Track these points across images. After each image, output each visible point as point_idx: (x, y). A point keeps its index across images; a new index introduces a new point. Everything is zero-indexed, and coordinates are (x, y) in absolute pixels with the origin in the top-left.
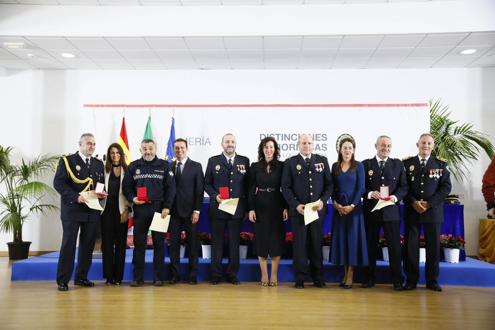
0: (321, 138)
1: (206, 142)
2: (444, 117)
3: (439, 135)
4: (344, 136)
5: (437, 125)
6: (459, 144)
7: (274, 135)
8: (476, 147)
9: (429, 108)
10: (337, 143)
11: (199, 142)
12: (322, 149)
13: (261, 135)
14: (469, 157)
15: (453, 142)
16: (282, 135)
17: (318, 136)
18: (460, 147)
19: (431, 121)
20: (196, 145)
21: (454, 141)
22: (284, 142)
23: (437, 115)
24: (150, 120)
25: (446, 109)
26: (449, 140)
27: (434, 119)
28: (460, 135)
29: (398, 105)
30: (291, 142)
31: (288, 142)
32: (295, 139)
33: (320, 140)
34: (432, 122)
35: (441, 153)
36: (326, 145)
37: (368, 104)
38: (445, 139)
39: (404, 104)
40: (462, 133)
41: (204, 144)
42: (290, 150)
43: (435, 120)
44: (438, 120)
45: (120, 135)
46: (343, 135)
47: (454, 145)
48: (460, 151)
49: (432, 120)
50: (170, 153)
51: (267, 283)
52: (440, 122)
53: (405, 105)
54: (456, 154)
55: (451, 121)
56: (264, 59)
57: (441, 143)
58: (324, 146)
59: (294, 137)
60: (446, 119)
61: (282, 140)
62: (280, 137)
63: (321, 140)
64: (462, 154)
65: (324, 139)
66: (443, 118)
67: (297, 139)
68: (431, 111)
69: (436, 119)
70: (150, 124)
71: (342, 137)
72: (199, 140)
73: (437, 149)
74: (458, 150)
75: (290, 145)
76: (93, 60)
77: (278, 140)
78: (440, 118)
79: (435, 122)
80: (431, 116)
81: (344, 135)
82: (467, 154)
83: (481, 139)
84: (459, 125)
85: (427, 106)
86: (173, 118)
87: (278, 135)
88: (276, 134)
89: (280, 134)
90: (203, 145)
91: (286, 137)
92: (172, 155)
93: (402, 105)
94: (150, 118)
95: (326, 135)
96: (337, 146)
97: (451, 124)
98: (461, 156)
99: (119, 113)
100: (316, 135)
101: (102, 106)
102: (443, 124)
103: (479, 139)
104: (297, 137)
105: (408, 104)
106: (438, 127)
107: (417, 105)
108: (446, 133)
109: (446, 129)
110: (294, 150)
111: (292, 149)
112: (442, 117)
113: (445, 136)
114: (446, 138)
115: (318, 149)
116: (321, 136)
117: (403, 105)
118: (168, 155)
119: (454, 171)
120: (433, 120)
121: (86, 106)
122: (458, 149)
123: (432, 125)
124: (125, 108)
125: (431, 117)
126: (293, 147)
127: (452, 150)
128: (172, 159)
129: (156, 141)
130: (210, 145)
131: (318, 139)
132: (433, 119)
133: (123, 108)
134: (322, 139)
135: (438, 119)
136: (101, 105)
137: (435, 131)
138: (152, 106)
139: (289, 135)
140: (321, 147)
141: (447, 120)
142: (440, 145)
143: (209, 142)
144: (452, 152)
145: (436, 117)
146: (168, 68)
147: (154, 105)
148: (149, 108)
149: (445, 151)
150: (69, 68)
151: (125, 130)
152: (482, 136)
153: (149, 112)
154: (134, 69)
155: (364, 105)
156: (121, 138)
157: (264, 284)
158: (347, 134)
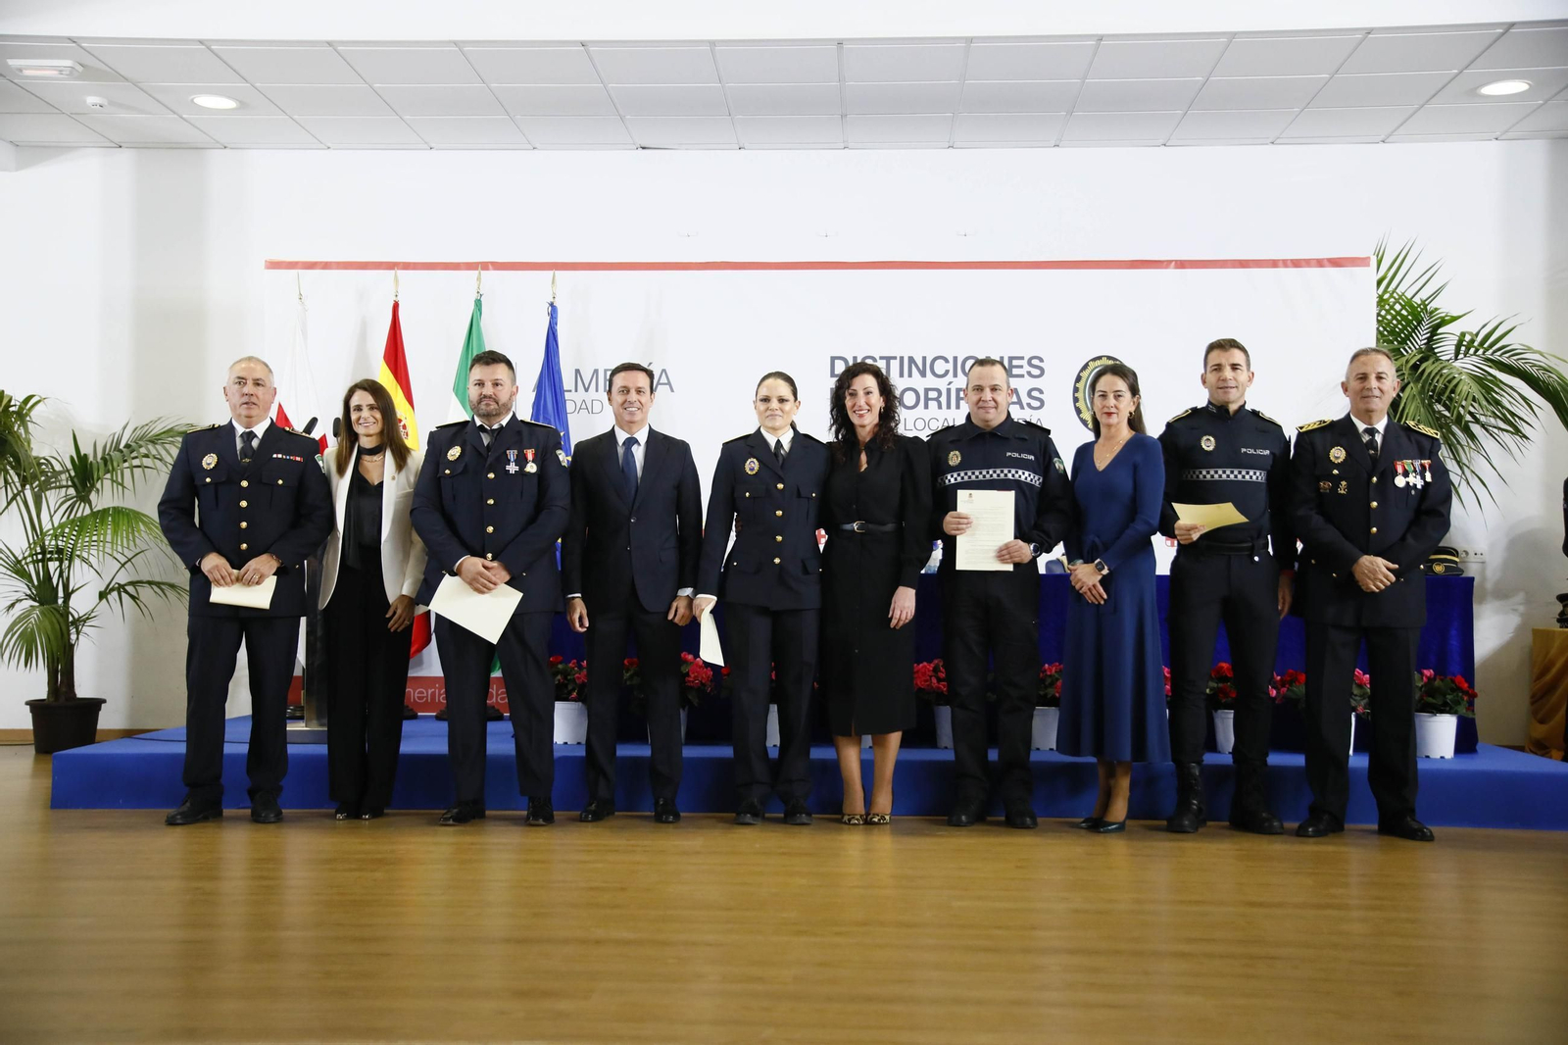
0: (1027, 368)
2: (1423, 302)
3: (1404, 359)
4: (1098, 363)
5: (1400, 326)
6: (1467, 386)
7: (875, 360)
8: (1524, 399)
9: (1369, 275)
12: (1029, 405)
13: (833, 359)
14: (1501, 429)
15: (1450, 382)
16: (902, 358)
17: (1015, 362)
18: (1470, 398)
19: (1379, 315)
21: (1451, 377)
22: (906, 382)
23: (1400, 297)
24: (480, 310)
25: (1430, 273)
26: (1437, 374)
27: (1392, 308)
28: (1474, 358)
29: (1274, 264)
30: (930, 381)
31: (919, 383)
32: (942, 372)
33: (1022, 376)
34: (1384, 317)
35: (1410, 415)
36: (1041, 392)
37: (1176, 261)
38: (1424, 370)
39: (1292, 260)
40: (1480, 352)
42: (926, 407)
43: (1392, 312)
44: (1404, 312)
45: (385, 358)
46: (1094, 360)
47: (1453, 391)
48: (1472, 410)
49: (1383, 313)
51: (858, 817)
52: (1410, 317)
53: (1296, 263)
54: (1459, 419)
55: (1443, 315)
56: (843, 116)
57: (1412, 384)
58: (1035, 394)
59: (940, 367)
60: (1428, 307)
61: (902, 375)
62: (895, 365)
63: (1026, 375)
64: (1477, 421)
65: (1036, 372)
66: (1419, 306)
67: (947, 372)
68: (1379, 283)
69: (1398, 307)
70: (479, 325)
71: (1091, 364)
74: (1463, 407)
75: (927, 390)
76: (295, 117)
78: (1409, 304)
79: (1394, 318)
80: (1380, 297)
81: (1100, 358)
82: (1492, 420)
83: (1541, 372)
84: (1468, 325)
85: (1368, 265)
86: (552, 305)
87: (888, 359)
88: (881, 358)
89: (895, 358)
91: (913, 366)
93: (1285, 263)
94: (478, 303)
95: (1041, 360)
96: (1076, 395)
97: (1443, 322)
98: (1476, 429)
99: (381, 288)
100: (1011, 359)
101: (326, 266)
102: (1419, 323)
103: (1534, 371)
104: (950, 366)
105: (1304, 260)
106: (1403, 336)
107: (1336, 263)
108: (1429, 352)
109: (1430, 339)
110: (940, 407)
111: (933, 404)
112: (1417, 300)
113: (1423, 360)
114: (1429, 367)
115: (1015, 403)
116: (1024, 363)
117: (1289, 263)
120: (1388, 312)
121: (275, 265)
122: (1464, 403)
123: (1385, 329)
124: (401, 273)
125: (1381, 302)
126: (937, 399)
127: (1448, 408)
130: (672, 391)
131: (1015, 371)
132: (1387, 307)
133: (391, 273)
134: (1029, 373)
135: (1403, 307)
136: (321, 263)
138: (485, 266)
139: (924, 358)
140: (1025, 400)
141: (1431, 312)
142: (1408, 389)
143: (669, 383)
144: (1447, 413)
145: (1397, 301)
146: (537, 146)
147: (493, 263)
148: (477, 272)
149: (1422, 409)
150: (218, 142)
151: (399, 341)
152: (1544, 362)
153: (476, 287)
154: (426, 146)
155: (1164, 262)
156: (387, 368)
157: (849, 820)
158: (1109, 358)
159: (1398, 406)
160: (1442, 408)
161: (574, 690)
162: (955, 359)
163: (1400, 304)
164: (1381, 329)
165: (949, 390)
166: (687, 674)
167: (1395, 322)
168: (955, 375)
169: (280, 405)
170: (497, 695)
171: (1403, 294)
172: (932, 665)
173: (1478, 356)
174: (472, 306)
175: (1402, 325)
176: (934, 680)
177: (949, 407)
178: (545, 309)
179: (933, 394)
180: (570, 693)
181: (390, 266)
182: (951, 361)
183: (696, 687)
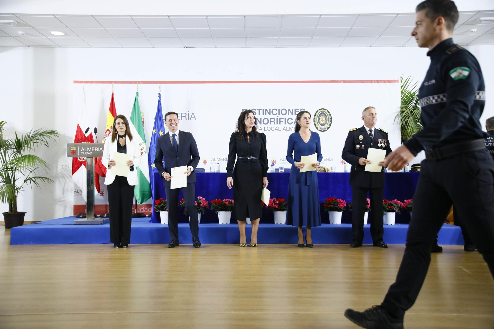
1: (191, 117)
2: (414, 93)
3: (409, 109)
4: (321, 110)
7: (255, 110)
9: (399, 85)
10: (315, 117)
11: (185, 116)
16: (263, 109)
19: (401, 96)
20: (182, 119)
22: (265, 116)
23: (407, 91)
24: (138, 95)
25: (415, 84)
27: (405, 94)
29: (371, 82)
30: (272, 116)
31: (268, 117)
32: (275, 114)
34: (403, 97)
35: (410, 125)
37: (343, 81)
38: (414, 113)
39: (376, 81)
41: (189, 119)
42: (271, 124)
44: (409, 96)
45: (109, 109)
46: (320, 110)
49: (403, 96)
50: (157, 127)
51: (245, 244)
52: (410, 97)
53: (378, 81)
56: (246, 38)
59: (275, 112)
61: (263, 115)
62: (261, 111)
66: (413, 94)
67: (277, 113)
68: (401, 87)
69: (407, 94)
70: (137, 99)
72: (184, 115)
75: (271, 119)
76: (82, 38)
77: (259, 114)
78: (410, 93)
79: (406, 97)
80: (402, 91)
81: (321, 109)
85: (398, 82)
86: (159, 94)
87: (259, 110)
88: (257, 109)
89: (261, 109)
90: (188, 119)
91: (267, 112)
92: (159, 129)
93: (375, 81)
94: (137, 93)
96: (314, 120)
99: (108, 90)
100: (295, 109)
101: (92, 82)
102: (413, 99)
104: (277, 112)
105: (380, 81)
106: (408, 102)
107: (389, 81)
108: (415, 107)
109: (416, 104)
110: (275, 124)
111: (273, 123)
112: (412, 92)
113: (414, 110)
114: (416, 111)
118: (155, 129)
121: (76, 82)
124: (114, 84)
125: (402, 93)
126: (274, 121)
128: (159, 133)
129: (144, 116)
130: (195, 119)
132: (404, 94)
136: (90, 81)
137: (405, 106)
138: (139, 82)
139: (270, 109)
142: (410, 118)
143: (194, 117)
145: (406, 93)
146: (155, 46)
147: (141, 81)
148: (137, 84)
149: (414, 124)
150: (59, 45)
151: (114, 105)
153: (137, 89)
154: (121, 47)
155: (340, 81)
156: (110, 113)
157: (242, 245)
158: (324, 109)
159: (407, 123)
160: (419, 124)
162: (279, 109)
163: (407, 93)
164: (402, 101)
165: (277, 119)
167: (406, 99)
168: (279, 114)
169: (78, 124)
170: (144, 210)
172: (273, 200)
174: (135, 94)
175: (408, 99)
176: (274, 204)
177: (277, 124)
178: (158, 95)
179: (273, 120)
180: (166, 209)
181: (111, 82)
182: (278, 110)
183: (203, 207)
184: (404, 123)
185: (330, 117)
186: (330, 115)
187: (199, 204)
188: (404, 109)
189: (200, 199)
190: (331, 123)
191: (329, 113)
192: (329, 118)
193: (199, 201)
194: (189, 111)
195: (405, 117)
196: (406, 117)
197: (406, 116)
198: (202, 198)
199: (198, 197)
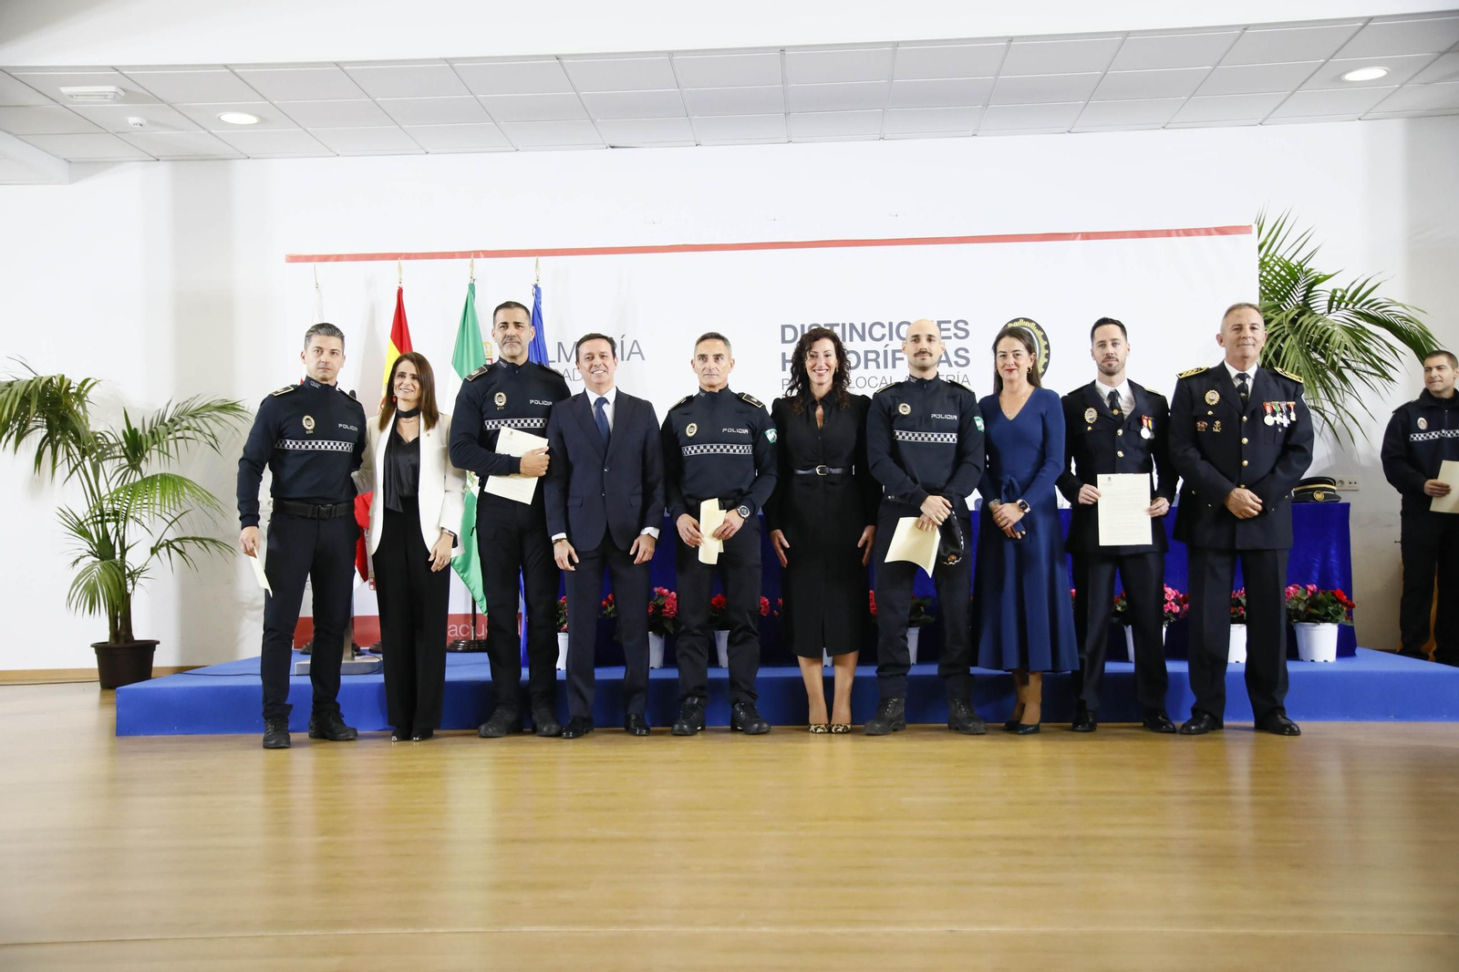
0: (954, 330)
1: (631, 353)
2: (1299, 264)
3: (1284, 314)
4: (1016, 324)
5: (1279, 285)
6: (1340, 337)
8: (1390, 346)
9: (1252, 241)
12: (956, 363)
13: (783, 327)
14: (1369, 373)
15: (1324, 333)
16: (844, 325)
18: (1343, 346)
19: (1261, 276)
21: (1325, 328)
23: (1279, 260)
24: (473, 293)
25: (1304, 238)
26: (1313, 326)
27: (1272, 269)
28: (1345, 312)
29: (1168, 233)
30: (870, 344)
31: (859, 346)
32: (879, 337)
33: (950, 338)
34: (1265, 278)
35: (1291, 361)
37: (1082, 233)
38: (1301, 324)
39: (1183, 230)
40: (1350, 306)
41: (625, 357)
42: (866, 367)
43: (1272, 273)
44: (1283, 273)
45: (391, 337)
46: (1013, 322)
47: (1327, 341)
48: (1344, 357)
49: (1264, 274)
51: (823, 726)
52: (1288, 277)
53: (1188, 233)
54: (1333, 366)
55: (1317, 274)
56: (787, 114)
57: (1291, 336)
58: (961, 353)
59: (877, 332)
60: (1304, 268)
63: (953, 337)
64: (1349, 367)
65: (962, 334)
66: (1296, 267)
67: (884, 336)
68: (1260, 248)
69: (1277, 269)
70: (473, 307)
71: (1010, 325)
73: (1277, 355)
74: (1336, 354)
75: (866, 353)
76: (309, 129)
78: (1287, 264)
79: (1274, 278)
80: (1262, 260)
81: (1017, 320)
82: (1362, 366)
83: (1403, 322)
84: (1339, 283)
85: (1250, 233)
86: (536, 286)
90: (622, 359)
91: (853, 332)
93: (1178, 233)
94: (472, 287)
95: (966, 323)
97: (1317, 281)
98: (1348, 373)
99: (386, 277)
101: (339, 258)
102: (1296, 282)
103: (1397, 322)
104: (886, 331)
105: (1195, 229)
106: (1282, 293)
107: (1222, 231)
108: (1305, 308)
109: (1306, 296)
110: (878, 367)
111: (872, 365)
112: (1294, 262)
113: (1300, 315)
114: (1306, 320)
115: (944, 362)
116: (951, 326)
117: (1181, 232)
119: (1327, 414)
120: (1268, 273)
121: (294, 259)
122: (1337, 351)
123: (1266, 288)
124: (404, 263)
125: (1263, 264)
126: (875, 361)
127: (1323, 356)
130: (643, 359)
132: (1268, 269)
133: (395, 262)
134: (956, 335)
135: (1282, 269)
136: (333, 256)
137: (1272, 303)
138: (477, 254)
139: (863, 325)
140: (953, 358)
141: (1307, 272)
142: (1288, 340)
143: (640, 353)
144: (1322, 360)
145: (1276, 264)
146: (520, 148)
147: (483, 252)
148: (469, 260)
149: (1301, 358)
150: (242, 153)
151: (403, 321)
152: (1405, 313)
153: (470, 272)
154: (423, 152)
155: (1072, 234)
156: (394, 346)
157: (816, 730)
158: (1026, 320)
159: (1280, 355)
160: (1318, 356)
161: (565, 622)
162: (891, 324)
163: (1279, 266)
164: (1263, 288)
165: (886, 352)
166: (664, 607)
167: (1275, 282)
168: (891, 339)
171: (1282, 257)
173: (1348, 309)
174: (466, 290)
175: (1281, 284)
177: (886, 366)
178: (530, 291)
179: (872, 356)
181: (395, 257)
182: (887, 326)
183: (671, 617)
184: (1271, 356)
185: (1046, 343)
186: (1045, 337)
187: (660, 608)
188: (1269, 314)
189: (661, 595)
190: (1046, 360)
191: (1042, 330)
192: (1043, 348)
193: (659, 601)
194: (623, 336)
195: (1272, 338)
196: (1276, 338)
197: (1276, 334)
198: (666, 591)
199: (656, 589)
